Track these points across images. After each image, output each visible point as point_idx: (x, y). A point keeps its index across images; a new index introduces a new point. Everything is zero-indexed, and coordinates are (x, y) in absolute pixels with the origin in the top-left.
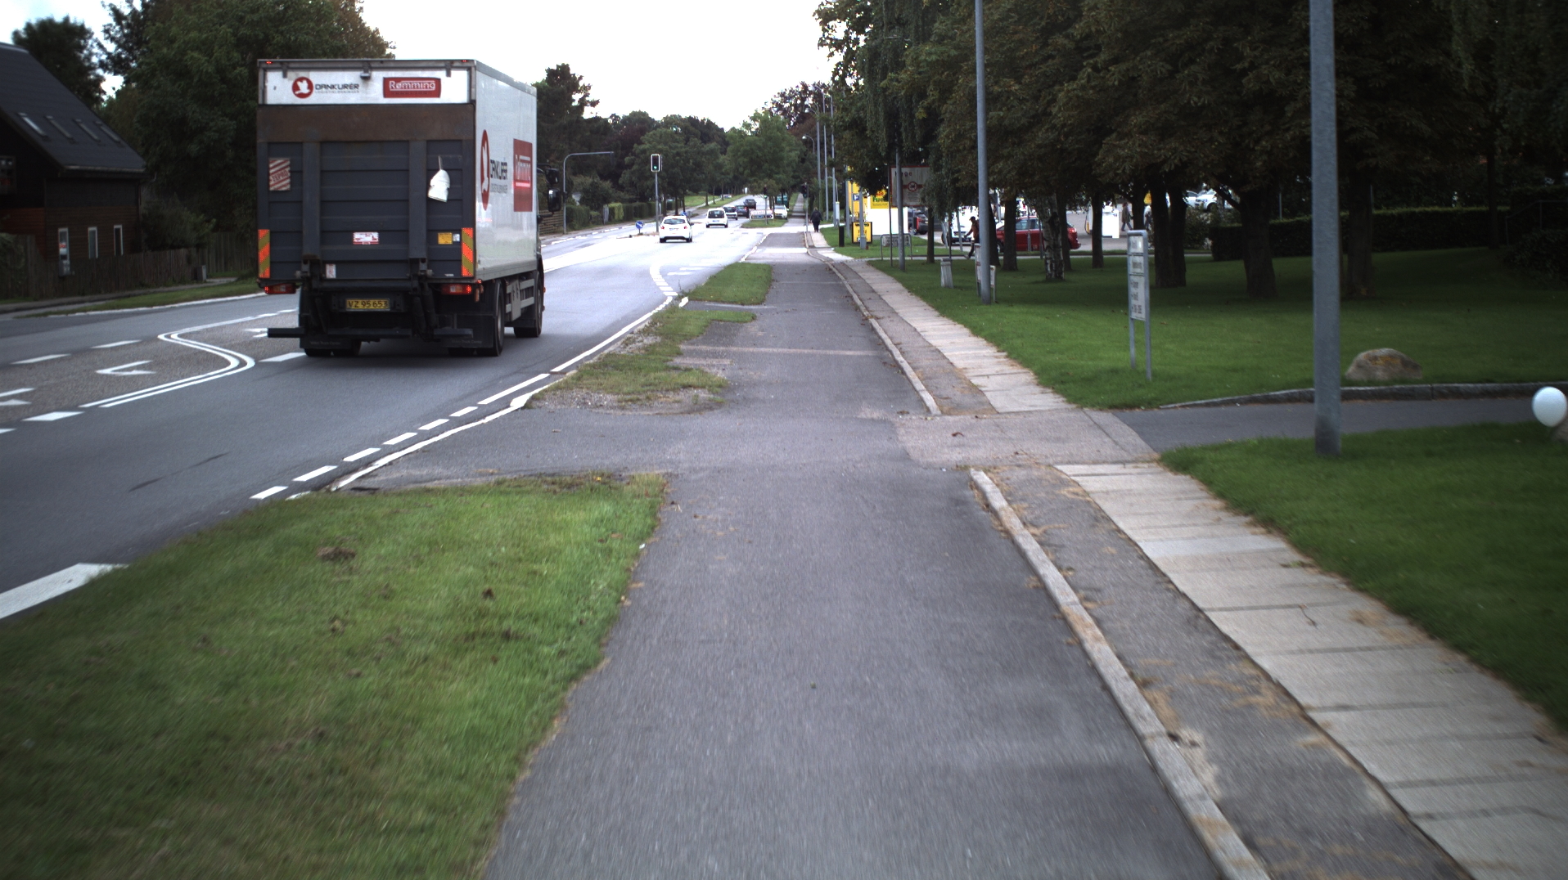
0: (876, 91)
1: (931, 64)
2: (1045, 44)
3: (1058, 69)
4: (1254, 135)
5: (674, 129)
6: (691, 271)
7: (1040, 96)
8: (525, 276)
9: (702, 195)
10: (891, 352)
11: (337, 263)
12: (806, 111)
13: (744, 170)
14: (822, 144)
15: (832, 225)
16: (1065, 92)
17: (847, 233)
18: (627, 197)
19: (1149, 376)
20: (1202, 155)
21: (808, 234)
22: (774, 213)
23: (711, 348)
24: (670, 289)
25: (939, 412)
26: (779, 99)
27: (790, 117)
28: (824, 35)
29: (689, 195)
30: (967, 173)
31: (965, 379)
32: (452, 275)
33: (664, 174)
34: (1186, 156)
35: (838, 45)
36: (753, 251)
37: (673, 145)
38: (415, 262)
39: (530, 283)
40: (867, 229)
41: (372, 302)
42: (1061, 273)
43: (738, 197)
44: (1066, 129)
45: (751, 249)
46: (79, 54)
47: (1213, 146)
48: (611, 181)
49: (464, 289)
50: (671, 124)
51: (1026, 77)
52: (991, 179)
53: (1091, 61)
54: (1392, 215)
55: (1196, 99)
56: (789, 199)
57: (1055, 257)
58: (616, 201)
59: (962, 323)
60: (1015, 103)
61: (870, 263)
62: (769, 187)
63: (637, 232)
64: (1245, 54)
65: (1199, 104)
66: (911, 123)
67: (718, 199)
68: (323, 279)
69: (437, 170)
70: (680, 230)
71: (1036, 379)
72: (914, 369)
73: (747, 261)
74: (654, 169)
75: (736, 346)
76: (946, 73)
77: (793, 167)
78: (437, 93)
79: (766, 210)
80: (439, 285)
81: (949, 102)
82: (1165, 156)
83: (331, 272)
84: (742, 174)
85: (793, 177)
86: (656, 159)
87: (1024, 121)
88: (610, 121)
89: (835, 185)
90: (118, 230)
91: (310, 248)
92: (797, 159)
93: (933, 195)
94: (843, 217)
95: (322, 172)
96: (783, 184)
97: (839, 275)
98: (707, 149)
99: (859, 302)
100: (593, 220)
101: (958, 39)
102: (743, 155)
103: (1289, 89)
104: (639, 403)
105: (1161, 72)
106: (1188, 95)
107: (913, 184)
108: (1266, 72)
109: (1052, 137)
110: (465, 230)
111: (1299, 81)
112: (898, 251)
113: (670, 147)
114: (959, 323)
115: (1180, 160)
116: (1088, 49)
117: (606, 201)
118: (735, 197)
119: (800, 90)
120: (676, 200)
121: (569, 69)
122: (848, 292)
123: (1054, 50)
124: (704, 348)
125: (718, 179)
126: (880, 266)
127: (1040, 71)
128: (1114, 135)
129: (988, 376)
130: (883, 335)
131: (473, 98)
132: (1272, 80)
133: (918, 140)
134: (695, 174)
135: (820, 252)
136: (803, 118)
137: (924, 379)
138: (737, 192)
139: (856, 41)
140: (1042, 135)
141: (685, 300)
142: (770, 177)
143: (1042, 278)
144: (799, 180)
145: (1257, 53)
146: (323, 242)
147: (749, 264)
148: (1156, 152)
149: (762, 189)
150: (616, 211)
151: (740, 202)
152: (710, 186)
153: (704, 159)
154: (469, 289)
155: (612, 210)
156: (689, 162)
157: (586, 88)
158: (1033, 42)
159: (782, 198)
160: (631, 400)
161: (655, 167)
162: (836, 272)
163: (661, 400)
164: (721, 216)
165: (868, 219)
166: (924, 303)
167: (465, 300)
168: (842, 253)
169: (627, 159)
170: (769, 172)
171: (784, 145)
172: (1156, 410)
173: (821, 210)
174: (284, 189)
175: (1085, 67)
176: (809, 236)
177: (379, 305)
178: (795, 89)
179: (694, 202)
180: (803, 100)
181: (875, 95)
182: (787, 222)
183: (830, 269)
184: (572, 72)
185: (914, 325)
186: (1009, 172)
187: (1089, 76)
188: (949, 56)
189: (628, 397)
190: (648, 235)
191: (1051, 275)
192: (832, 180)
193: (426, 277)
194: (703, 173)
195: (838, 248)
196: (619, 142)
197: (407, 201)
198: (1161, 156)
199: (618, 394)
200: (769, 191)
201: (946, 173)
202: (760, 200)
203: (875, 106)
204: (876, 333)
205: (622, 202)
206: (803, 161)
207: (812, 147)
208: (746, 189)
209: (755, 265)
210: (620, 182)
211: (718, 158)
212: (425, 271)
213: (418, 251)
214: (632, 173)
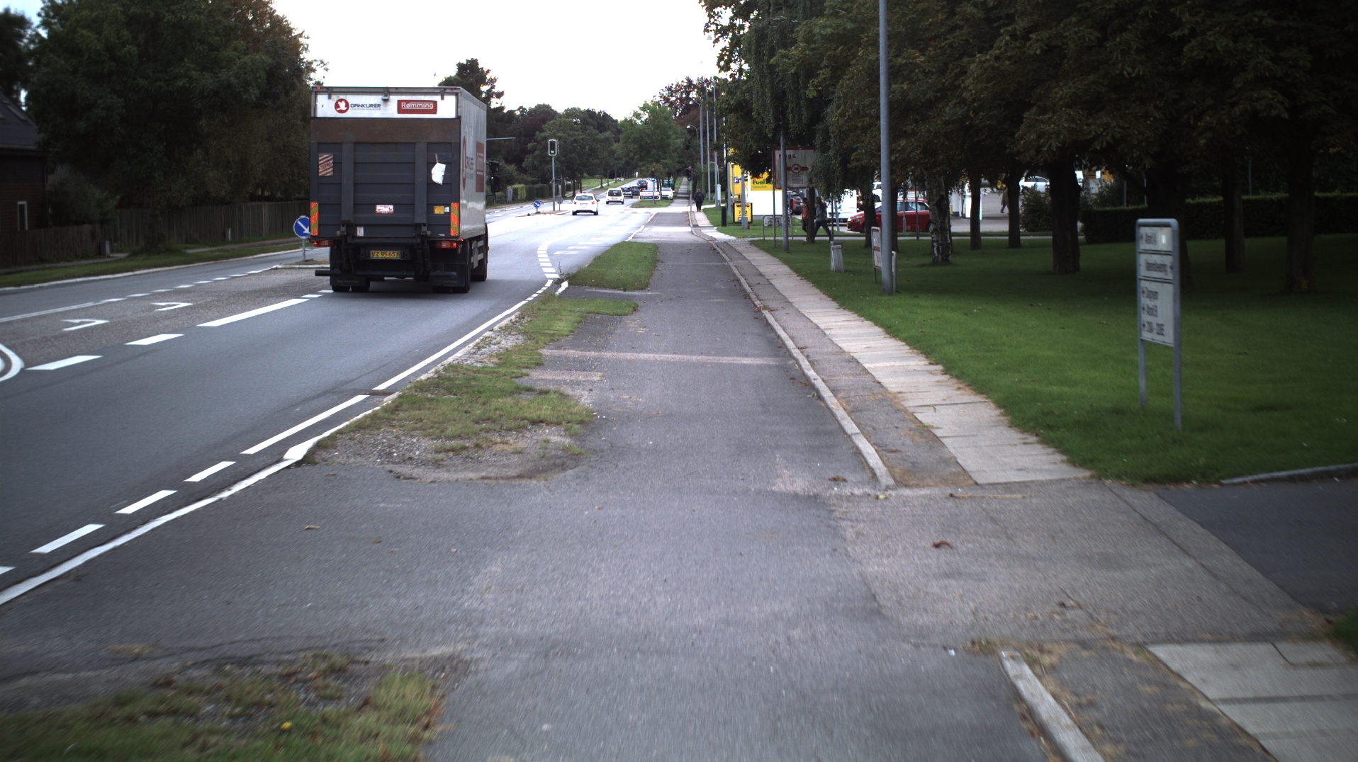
0: (763, 72)
1: (827, 38)
2: (952, 14)
3: (967, 40)
4: (1195, 110)
5: (574, 120)
6: (578, 250)
7: (948, 69)
8: (478, 238)
9: (598, 178)
10: (797, 361)
11: (365, 226)
12: (691, 103)
13: (635, 155)
14: (705, 133)
15: (714, 206)
16: (974, 65)
17: (729, 213)
18: (530, 179)
19: (1178, 422)
20: (1136, 132)
21: (692, 214)
22: (661, 195)
23: (580, 353)
24: (553, 270)
25: (891, 482)
26: (666, 93)
27: (676, 108)
28: (710, 21)
29: (585, 178)
30: (866, 152)
31: (905, 411)
32: (443, 235)
33: (562, 159)
34: (1119, 132)
35: (723, 31)
36: (640, 230)
37: (571, 132)
38: (418, 226)
39: (481, 243)
40: (748, 209)
41: (388, 253)
42: (948, 256)
43: (629, 180)
44: (975, 104)
45: (640, 228)
46: (20, 43)
47: (1149, 122)
48: (516, 165)
49: (452, 245)
50: (571, 115)
51: (931, 49)
52: (893, 158)
53: (1009, 28)
54: (1272, 200)
55: (1129, 69)
56: (674, 181)
57: (942, 240)
58: (520, 183)
59: (871, 320)
60: (921, 76)
61: (752, 243)
62: (656, 171)
63: (534, 210)
64: (1184, 20)
65: (1133, 75)
66: (798, 105)
67: (611, 182)
68: (355, 237)
69: (435, 163)
70: (589, 205)
71: (1003, 415)
72: (834, 391)
73: (634, 240)
74: (550, 153)
75: (611, 350)
76: (840, 49)
77: (678, 153)
78: (434, 111)
79: (654, 191)
80: (434, 242)
81: (845, 77)
82: (1095, 132)
83: (360, 232)
84: (632, 159)
85: (678, 162)
86: (553, 144)
87: (930, 94)
88: (518, 113)
89: (717, 169)
90: (22, 206)
91: (347, 215)
92: (682, 146)
93: (820, 177)
94: (724, 199)
95: (355, 163)
96: (669, 168)
97: (724, 255)
98: (603, 137)
99: (748, 289)
100: (497, 199)
101: (854, 12)
102: (633, 142)
103: (1237, 58)
104: (465, 453)
105: (1089, 39)
106: (1120, 65)
107: (796, 166)
108: (1212, 39)
109: (960, 112)
110: (452, 205)
111: (1248, 50)
112: (782, 230)
113: (569, 135)
114: (867, 320)
115: (1113, 137)
116: (999, 18)
117: (510, 182)
118: (627, 181)
119: (685, 84)
120: (574, 182)
121: (477, 64)
122: (734, 275)
123: (962, 20)
124: (572, 353)
125: (612, 164)
126: (762, 246)
127: (947, 42)
128: (1034, 109)
129: (933, 406)
130: (783, 335)
131: (459, 115)
132: (1219, 48)
133: (804, 121)
134: (591, 159)
135: (704, 231)
136: (687, 109)
137: (853, 412)
138: (629, 176)
139: (742, 27)
140: (950, 111)
141: (565, 285)
142: (658, 161)
143: (929, 260)
144: (684, 165)
145: (1198, 19)
146: (355, 211)
147: (636, 243)
148: (1085, 127)
149: (650, 172)
150: (519, 192)
151: (634, 183)
152: (605, 170)
153: (599, 146)
154: (455, 245)
155: (515, 191)
156: (585, 148)
157: (493, 81)
158: (938, 12)
159: (669, 182)
160: (453, 450)
161: (552, 152)
162: (721, 252)
163: (498, 448)
164: (619, 194)
165: (748, 200)
166: (818, 291)
167: (451, 251)
168: (726, 233)
169: (530, 145)
170: (657, 157)
171: (670, 133)
172: (1216, 486)
173: (703, 192)
174: (328, 175)
175: (1001, 35)
176: (693, 216)
177: (393, 255)
178: (680, 83)
179: (590, 184)
180: (688, 93)
181: (761, 76)
182: (673, 202)
183: (715, 249)
184: (480, 67)
185: (815, 321)
186: (913, 150)
187: (1007, 44)
188: (844, 29)
189: (453, 443)
190: (545, 214)
191: (938, 257)
192: (714, 165)
193: (426, 236)
194: (598, 158)
195: (720, 227)
196: (522, 130)
197: (414, 184)
198: (1091, 131)
199: (438, 438)
200: (657, 174)
201: (835, 155)
202: (650, 182)
203: (762, 87)
204: (773, 330)
205: (526, 184)
206: (688, 147)
207: (695, 135)
208: (637, 173)
209: (641, 244)
210: (524, 165)
211: (612, 145)
212: (425, 232)
213: (420, 218)
214: (534, 157)
